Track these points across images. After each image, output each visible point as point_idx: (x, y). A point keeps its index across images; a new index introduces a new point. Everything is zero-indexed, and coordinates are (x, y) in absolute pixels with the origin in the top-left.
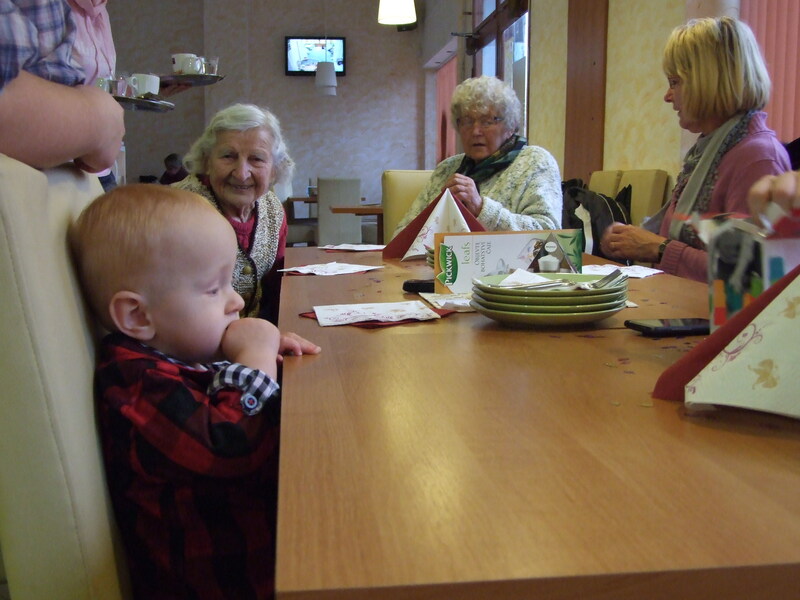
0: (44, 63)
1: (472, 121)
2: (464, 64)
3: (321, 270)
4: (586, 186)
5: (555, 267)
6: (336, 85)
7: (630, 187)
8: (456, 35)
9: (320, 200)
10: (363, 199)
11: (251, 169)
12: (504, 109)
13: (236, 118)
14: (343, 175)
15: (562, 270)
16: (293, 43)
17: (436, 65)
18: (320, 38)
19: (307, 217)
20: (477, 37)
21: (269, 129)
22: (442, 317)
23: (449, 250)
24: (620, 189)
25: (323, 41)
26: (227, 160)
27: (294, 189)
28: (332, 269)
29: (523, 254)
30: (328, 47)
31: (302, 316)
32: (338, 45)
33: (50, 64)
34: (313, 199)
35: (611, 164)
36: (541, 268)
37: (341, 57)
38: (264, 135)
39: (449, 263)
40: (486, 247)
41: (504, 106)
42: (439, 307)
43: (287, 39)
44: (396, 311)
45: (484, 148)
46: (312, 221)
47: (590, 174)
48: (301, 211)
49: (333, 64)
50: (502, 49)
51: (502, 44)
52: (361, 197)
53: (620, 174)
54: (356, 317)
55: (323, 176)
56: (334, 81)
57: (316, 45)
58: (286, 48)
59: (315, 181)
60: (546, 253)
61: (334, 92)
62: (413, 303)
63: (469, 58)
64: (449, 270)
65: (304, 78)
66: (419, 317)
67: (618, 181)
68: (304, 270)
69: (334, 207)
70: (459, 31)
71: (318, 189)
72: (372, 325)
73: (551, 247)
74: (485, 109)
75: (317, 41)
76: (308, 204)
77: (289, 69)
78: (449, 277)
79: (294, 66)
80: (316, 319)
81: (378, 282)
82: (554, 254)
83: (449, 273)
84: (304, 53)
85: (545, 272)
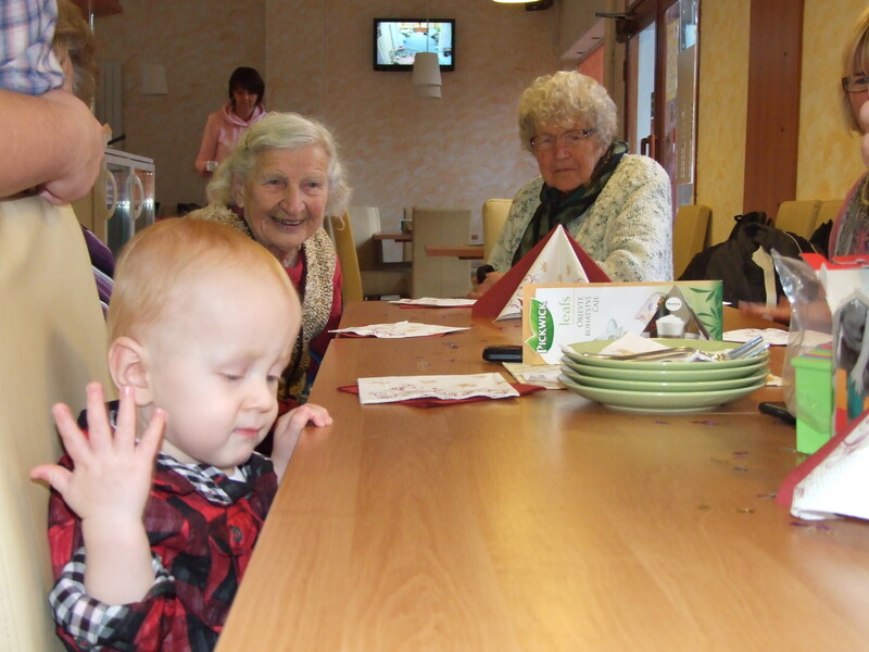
0: (11, 69)
1: (552, 139)
2: (613, 54)
3: (383, 331)
4: (771, 222)
5: (678, 331)
6: (439, 82)
7: (831, 222)
8: (603, 15)
9: (417, 238)
10: (475, 237)
11: (305, 198)
12: (595, 118)
13: (282, 133)
14: (450, 205)
15: (688, 335)
16: (384, 27)
17: (579, 56)
18: (420, 21)
19: (400, 260)
20: (630, 18)
21: (323, 145)
22: (523, 395)
23: (542, 308)
24: (817, 226)
25: (424, 25)
26: (272, 187)
27: (383, 224)
28: (403, 329)
29: (642, 313)
30: (432, 32)
31: (341, 390)
32: (444, 30)
33: (17, 71)
34: (407, 236)
35: (807, 191)
36: (660, 332)
37: (448, 45)
38: (318, 153)
39: (543, 324)
40: (592, 304)
41: (594, 112)
42: (522, 382)
43: (377, 22)
44: (464, 385)
45: (573, 174)
46: (406, 266)
47: (779, 205)
48: (392, 253)
49: (436, 55)
50: (665, 34)
51: (664, 28)
52: (471, 234)
53: (818, 205)
54: (409, 393)
55: (421, 206)
56: (437, 78)
57: (415, 30)
58: (375, 34)
59: (410, 212)
60: (667, 312)
61: (438, 93)
62: (490, 376)
63: (621, 47)
64: (543, 333)
65: (399, 74)
66: (491, 395)
67: (816, 215)
68: (363, 331)
69: (429, 247)
70: (608, 10)
71: (413, 223)
72: (429, 404)
73: (674, 304)
74: (569, 123)
75: (416, 25)
76: (401, 244)
77: (379, 62)
78: (543, 342)
79: (385, 58)
80: (357, 394)
81: (455, 347)
82: (677, 314)
83: (542, 337)
84: (398, 40)
85: (665, 337)
